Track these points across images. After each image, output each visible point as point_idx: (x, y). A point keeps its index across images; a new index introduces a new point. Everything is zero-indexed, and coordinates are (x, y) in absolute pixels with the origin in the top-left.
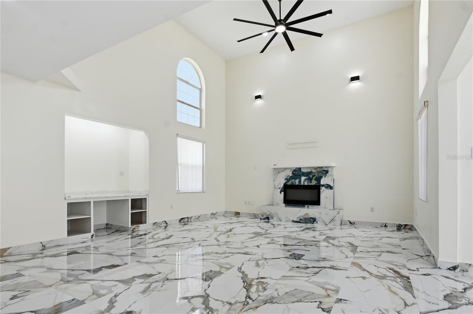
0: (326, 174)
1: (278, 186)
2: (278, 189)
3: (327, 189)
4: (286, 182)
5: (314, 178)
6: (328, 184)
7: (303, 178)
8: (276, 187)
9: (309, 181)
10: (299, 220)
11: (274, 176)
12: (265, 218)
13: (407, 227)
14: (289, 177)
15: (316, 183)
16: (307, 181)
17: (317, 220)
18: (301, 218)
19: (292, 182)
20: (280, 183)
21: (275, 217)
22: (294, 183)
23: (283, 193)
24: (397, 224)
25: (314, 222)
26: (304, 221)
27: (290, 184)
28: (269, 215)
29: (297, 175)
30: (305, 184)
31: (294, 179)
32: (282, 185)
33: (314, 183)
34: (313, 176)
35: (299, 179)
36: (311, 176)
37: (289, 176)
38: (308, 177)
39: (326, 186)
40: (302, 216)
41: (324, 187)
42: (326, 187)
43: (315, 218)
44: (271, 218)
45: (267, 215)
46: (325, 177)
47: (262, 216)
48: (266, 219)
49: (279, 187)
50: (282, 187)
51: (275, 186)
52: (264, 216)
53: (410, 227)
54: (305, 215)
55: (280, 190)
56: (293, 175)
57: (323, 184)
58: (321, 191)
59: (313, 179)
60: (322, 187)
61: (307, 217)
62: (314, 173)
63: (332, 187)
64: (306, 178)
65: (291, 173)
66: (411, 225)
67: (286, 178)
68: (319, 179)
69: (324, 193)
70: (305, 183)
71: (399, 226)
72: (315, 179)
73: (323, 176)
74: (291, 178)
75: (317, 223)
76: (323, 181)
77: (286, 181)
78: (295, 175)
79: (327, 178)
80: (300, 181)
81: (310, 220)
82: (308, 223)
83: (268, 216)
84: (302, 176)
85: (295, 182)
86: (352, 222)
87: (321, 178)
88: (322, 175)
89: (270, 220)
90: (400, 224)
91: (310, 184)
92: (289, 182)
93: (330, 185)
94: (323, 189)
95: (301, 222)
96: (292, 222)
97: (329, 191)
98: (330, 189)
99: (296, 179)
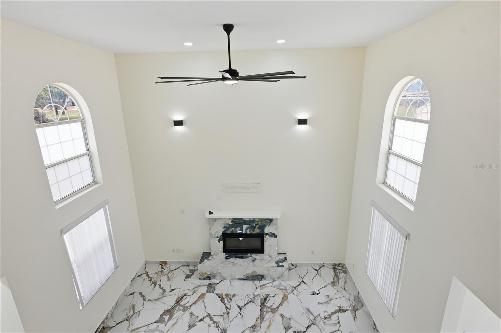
0: (270, 223)
1: (215, 235)
2: (215, 237)
3: (271, 237)
4: (225, 231)
5: (257, 226)
6: (272, 233)
7: (245, 227)
8: (213, 236)
9: (252, 230)
10: (246, 278)
11: (209, 224)
12: (205, 278)
13: (340, 265)
14: (228, 226)
15: (259, 231)
16: (249, 229)
17: (265, 276)
18: (248, 275)
19: (232, 230)
20: (219, 231)
21: (218, 276)
22: (235, 232)
23: (221, 242)
24: (332, 264)
25: (262, 279)
26: (251, 279)
27: (230, 232)
28: (210, 274)
29: (238, 223)
30: (247, 233)
31: (234, 227)
32: (221, 234)
33: (257, 231)
34: (256, 225)
35: (240, 228)
36: (253, 225)
37: (228, 224)
38: (250, 226)
39: (270, 234)
40: (249, 274)
41: (268, 235)
42: (270, 236)
43: (263, 275)
44: (213, 278)
45: (208, 275)
46: (269, 226)
47: (202, 276)
48: (207, 279)
49: (217, 235)
50: (221, 236)
51: (211, 235)
52: (204, 276)
53: (342, 265)
54: (252, 273)
55: (218, 238)
56: (234, 223)
57: (267, 233)
58: (265, 239)
59: (256, 228)
60: (267, 235)
61: (254, 274)
62: (258, 222)
63: (276, 235)
64: (248, 226)
65: (231, 221)
66: (343, 264)
67: (225, 226)
68: (262, 228)
69: (268, 242)
70: (247, 231)
71: (334, 265)
72: (259, 228)
73: (267, 224)
74: (231, 226)
75: (265, 279)
76: (266, 230)
77: (225, 229)
78: (236, 224)
79: (271, 227)
80: (241, 230)
81: (257, 277)
82: (256, 280)
83: (210, 276)
84: (244, 225)
85: (236, 230)
86: (294, 264)
87: (264, 226)
88: (265, 224)
89: (212, 279)
90: (334, 264)
91: (253, 233)
92: (229, 231)
93: (274, 234)
94: (267, 237)
95: (248, 279)
96: (238, 280)
97: (273, 239)
98: (275, 238)
99: (237, 227)
